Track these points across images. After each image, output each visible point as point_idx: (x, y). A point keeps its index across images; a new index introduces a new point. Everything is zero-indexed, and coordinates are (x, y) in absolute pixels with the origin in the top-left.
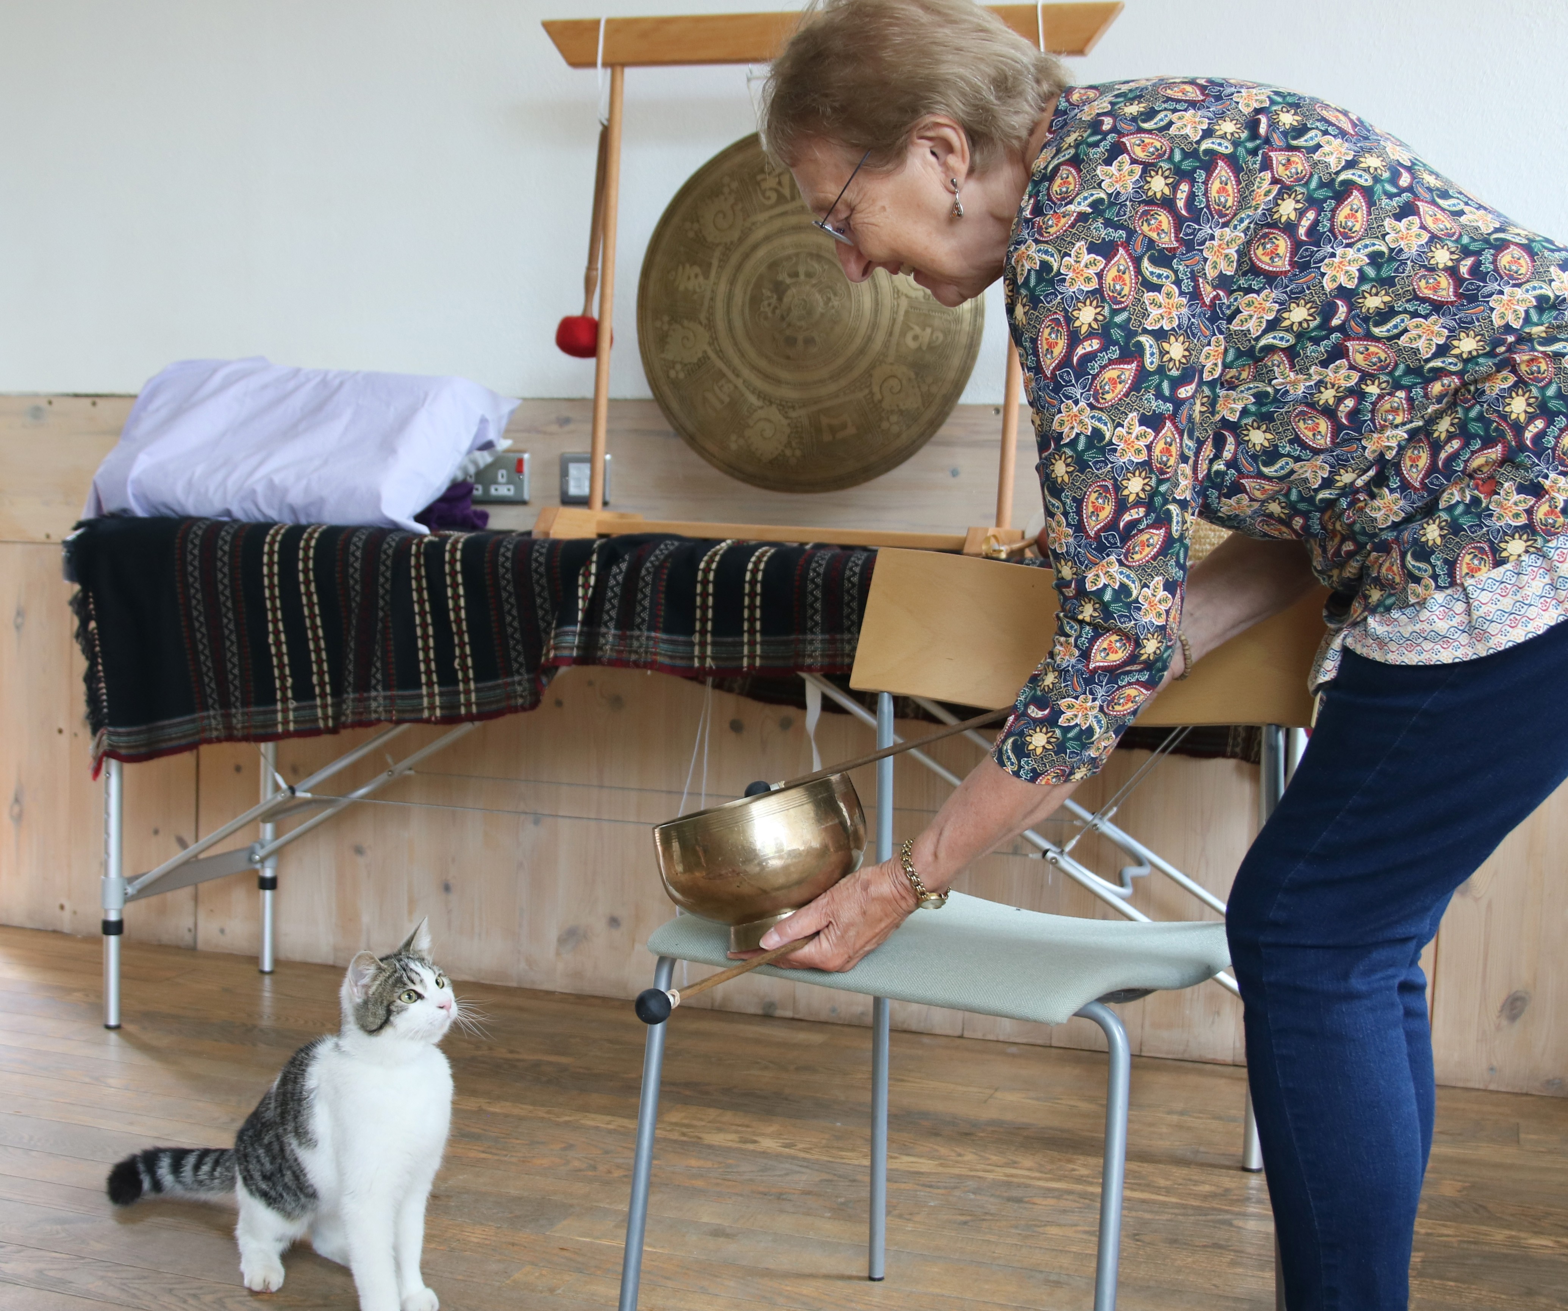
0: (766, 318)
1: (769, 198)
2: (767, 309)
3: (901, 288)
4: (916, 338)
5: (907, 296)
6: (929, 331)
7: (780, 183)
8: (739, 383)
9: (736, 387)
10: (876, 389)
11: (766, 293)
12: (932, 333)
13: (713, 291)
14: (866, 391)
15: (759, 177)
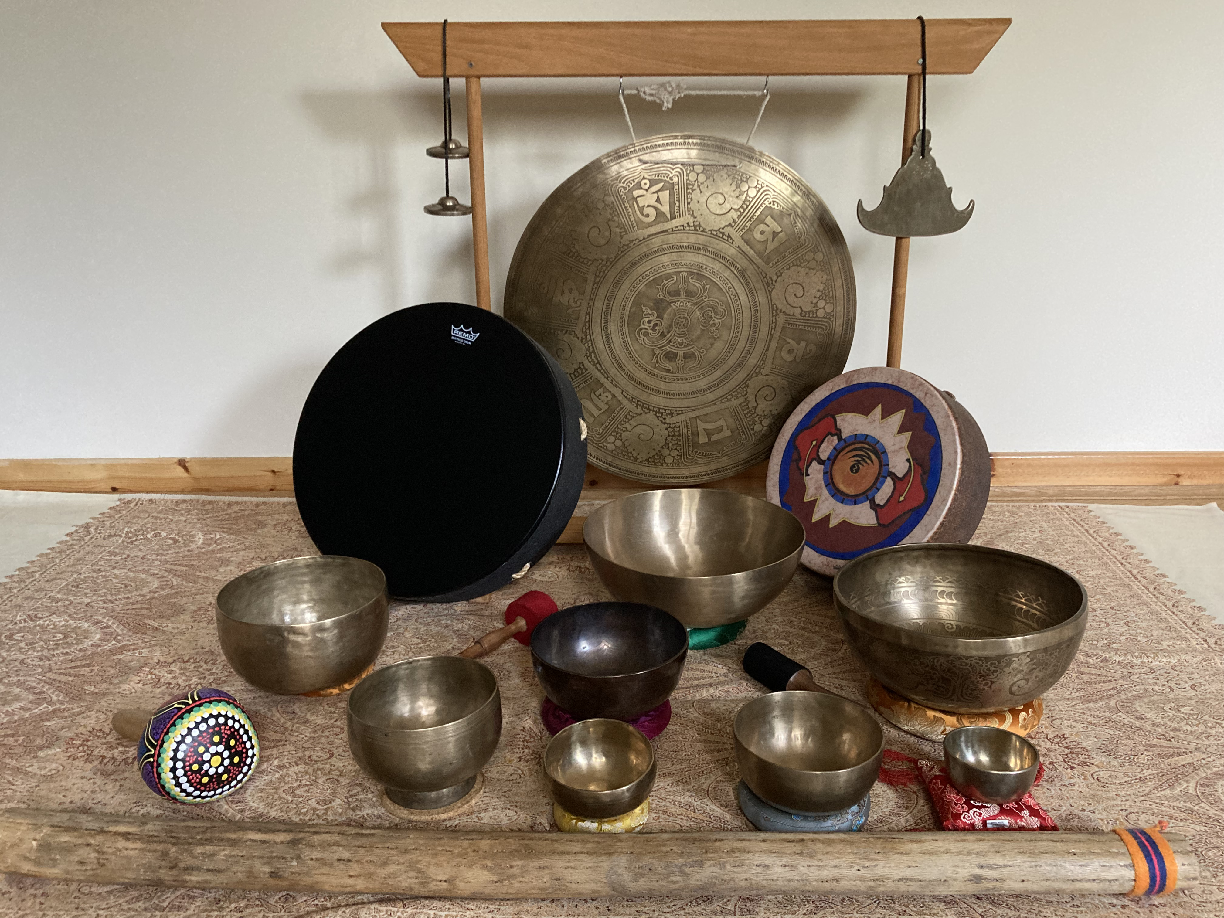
0: (646, 334)
1: (648, 216)
2: (647, 326)
3: (780, 306)
4: (790, 351)
5: (784, 313)
6: (803, 344)
7: (658, 200)
8: (617, 392)
9: (614, 395)
10: (751, 398)
11: (646, 310)
12: (807, 345)
13: (589, 307)
14: (742, 399)
15: (636, 193)
